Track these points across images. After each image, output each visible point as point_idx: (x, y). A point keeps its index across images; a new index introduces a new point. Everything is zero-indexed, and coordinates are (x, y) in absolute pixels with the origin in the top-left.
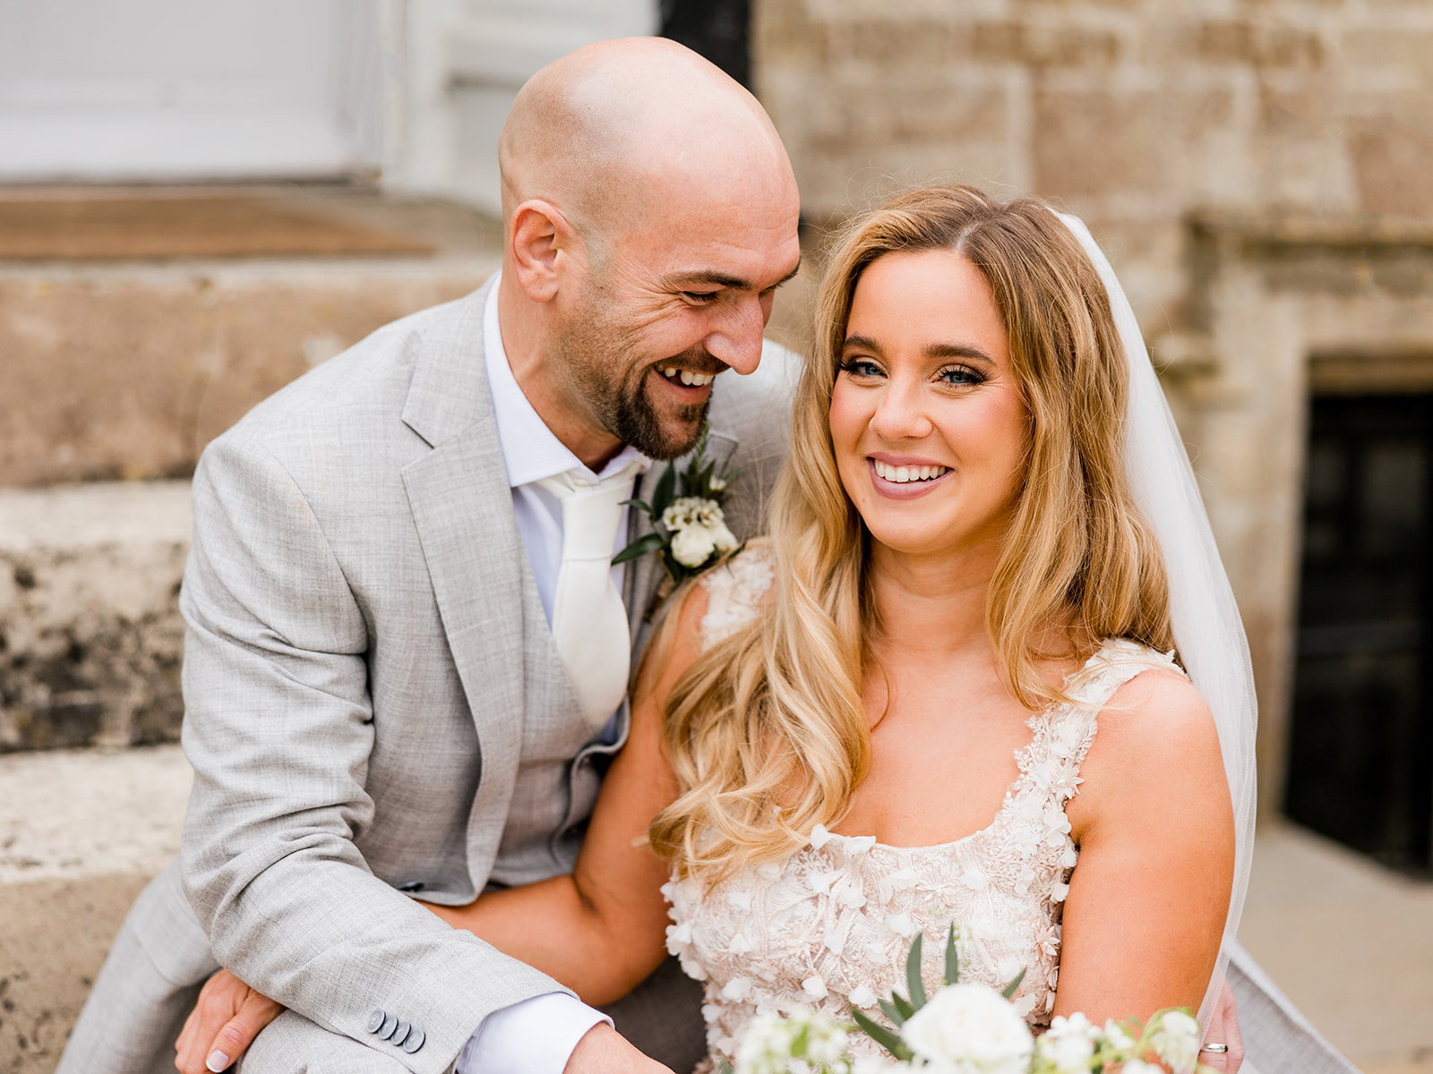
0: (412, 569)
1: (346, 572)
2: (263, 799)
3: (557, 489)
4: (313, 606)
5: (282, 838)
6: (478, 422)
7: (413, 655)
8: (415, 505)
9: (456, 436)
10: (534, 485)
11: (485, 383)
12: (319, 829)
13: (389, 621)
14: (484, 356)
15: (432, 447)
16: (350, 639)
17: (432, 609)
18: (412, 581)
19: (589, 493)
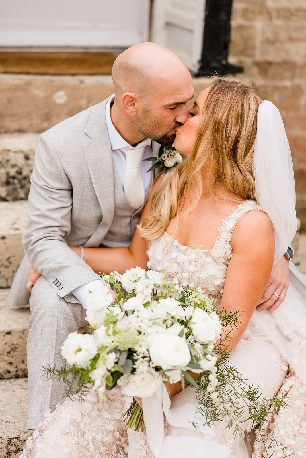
0: (83, 169)
1: (64, 169)
2: (40, 223)
3: (124, 151)
4: (56, 177)
5: (43, 233)
6: (103, 133)
7: (82, 190)
8: (85, 153)
9: (98, 137)
10: (119, 150)
11: (105, 123)
12: (53, 232)
13: (75, 182)
14: (105, 117)
15: (92, 139)
16: (66, 186)
17: (89, 179)
18: (83, 172)
19: (132, 152)
